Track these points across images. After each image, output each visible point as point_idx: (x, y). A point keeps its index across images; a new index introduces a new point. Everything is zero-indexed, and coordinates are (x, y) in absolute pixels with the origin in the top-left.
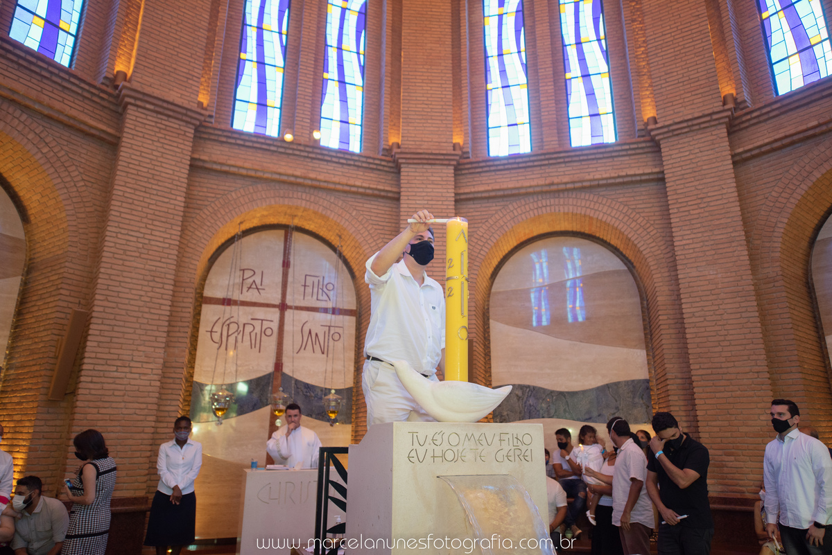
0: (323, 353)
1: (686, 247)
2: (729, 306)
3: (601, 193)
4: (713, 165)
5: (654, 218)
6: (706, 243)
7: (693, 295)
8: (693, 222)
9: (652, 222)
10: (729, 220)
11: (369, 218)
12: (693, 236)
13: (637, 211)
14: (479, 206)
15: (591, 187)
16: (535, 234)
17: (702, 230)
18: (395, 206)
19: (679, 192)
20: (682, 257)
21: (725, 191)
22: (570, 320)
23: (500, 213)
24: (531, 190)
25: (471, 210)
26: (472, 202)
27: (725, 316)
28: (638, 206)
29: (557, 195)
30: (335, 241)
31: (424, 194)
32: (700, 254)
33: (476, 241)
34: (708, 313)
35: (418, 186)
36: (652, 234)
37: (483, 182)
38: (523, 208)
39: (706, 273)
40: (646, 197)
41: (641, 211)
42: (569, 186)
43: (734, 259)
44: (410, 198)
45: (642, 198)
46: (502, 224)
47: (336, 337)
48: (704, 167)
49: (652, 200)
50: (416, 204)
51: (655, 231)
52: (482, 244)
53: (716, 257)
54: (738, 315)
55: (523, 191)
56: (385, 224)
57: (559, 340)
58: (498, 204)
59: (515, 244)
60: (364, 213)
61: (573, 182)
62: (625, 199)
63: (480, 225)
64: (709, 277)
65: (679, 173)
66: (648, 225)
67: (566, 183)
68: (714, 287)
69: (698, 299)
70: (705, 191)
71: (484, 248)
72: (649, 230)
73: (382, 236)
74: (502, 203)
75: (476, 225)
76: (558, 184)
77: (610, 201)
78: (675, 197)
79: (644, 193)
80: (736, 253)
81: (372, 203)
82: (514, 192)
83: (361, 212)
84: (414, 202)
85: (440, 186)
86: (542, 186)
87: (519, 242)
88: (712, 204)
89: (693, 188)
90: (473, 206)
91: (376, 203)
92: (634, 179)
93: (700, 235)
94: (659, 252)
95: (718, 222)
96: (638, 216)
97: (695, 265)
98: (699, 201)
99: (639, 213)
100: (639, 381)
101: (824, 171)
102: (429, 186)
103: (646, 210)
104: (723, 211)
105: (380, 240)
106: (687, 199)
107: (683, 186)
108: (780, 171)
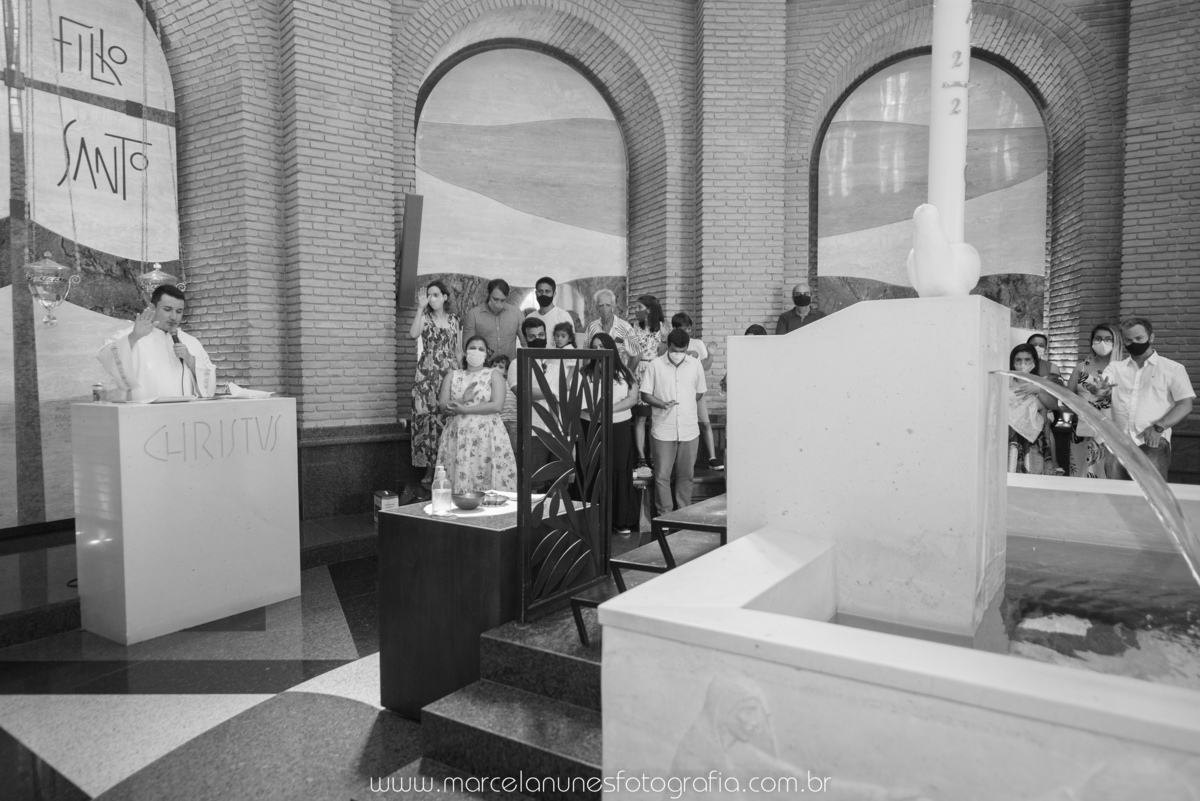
0: (115, 191)
1: (718, 103)
2: (756, 190)
5: (676, 51)
6: (742, 103)
7: (717, 170)
8: (731, 68)
9: (672, 57)
10: (771, 76)
12: (727, 89)
13: (656, 34)
17: (739, 82)
19: (719, 19)
20: (711, 116)
21: (772, 34)
27: (749, 203)
28: (657, 28)
32: (732, 116)
34: (730, 197)
36: (670, 74)
39: (735, 143)
40: (668, 16)
41: (660, 35)
43: (769, 130)
45: (664, 16)
47: (138, 161)
49: (675, 24)
51: (674, 72)
53: (749, 123)
54: (763, 203)
59: (462, 46)
62: (642, 12)
64: (738, 149)
66: (667, 60)
68: (741, 163)
69: (722, 177)
70: (750, 27)
71: (431, 43)
72: (666, 68)
78: (713, 26)
79: (666, 9)
80: (772, 123)
87: (466, 45)
88: (755, 48)
89: (736, 19)
93: (735, 89)
94: (675, 103)
95: (758, 76)
96: (656, 43)
97: (724, 129)
98: (740, 40)
99: (657, 39)
103: (667, 37)
104: (767, 62)
106: (728, 34)
107: (723, 12)
108: (830, 23)
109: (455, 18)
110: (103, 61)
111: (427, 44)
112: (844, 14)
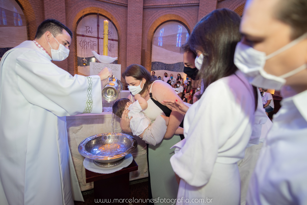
0: (110, 51)
3: (183, 9)
4: (212, 2)
5: (195, 18)
9: (194, 19)
11: (119, 12)
13: (191, 15)
14: (150, 10)
15: (180, 7)
16: (166, 20)
18: (126, 9)
22: (177, 46)
23: (155, 13)
24: (164, 6)
25: (148, 12)
26: (148, 9)
28: (192, 14)
29: (171, 8)
30: (111, 19)
31: (134, 6)
33: (149, 21)
35: (133, 3)
36: (194, 22)
37: (152, 2)
38: (162, 12)
40: (195, 11)
41: (192, 15)
42: (175, 6)
44: (130, 7)
45: (194, 11)
46: (156, 16)
47: (113, 47)
48: (210, 3)
49: (196, 12)
50: (132, 9)
51: (195, 22)
52: (150, 22)
55: (162, 6)
56: (124, 15)
57: (169, 51)
58: (155, 10)
59: (161, 23)
60: (118, 11)
62: (189, 11)
63: (150, 17)
65: (203, 4)
66: (193, 20)
67: (174, 5)
70: (208, 10)
71: (151, 24)
72: (193, 21)
73: (123, 18)
74: (157, 10)
75: (149, 17)
76: (172, 5)
77: (185, 11)
78: (201, 11)
79: (194, 9)
81: (120, 7)
82: (160, 6)
84: (131, 8)
85: (139, 3)
86: (167, 5)
87: (162, 22)
89: (205, 9)
90: (149, 10)
91: (121, 8)
92: (192, 5)
96: (191, 17)
99: (192, 16)
101: (238, 7)
102: (136, 3)
103: (194, 15)
105: (123, 20)
106: (203, 12)
107: (203, 8)
108: (228, 6)
109: (155, 19)
111: (150, 24)
112: (231, 3)
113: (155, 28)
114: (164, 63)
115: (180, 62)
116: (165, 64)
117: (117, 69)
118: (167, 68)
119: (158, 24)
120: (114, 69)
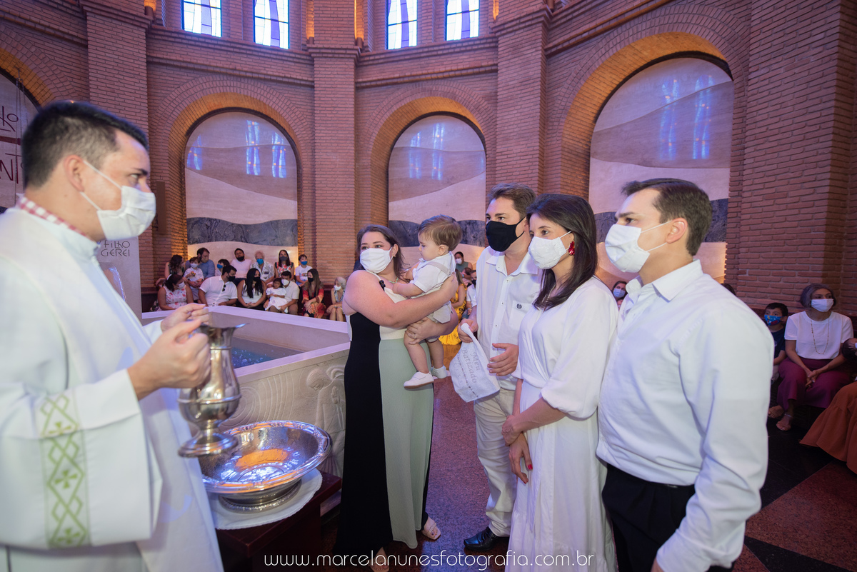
0: (11, 180)
1: (322, 138)
2: (341, 180)
3: (274, 87)
4: (344, 86)
5: (307, 114)
6: (333, 138)
7: (322, 170)
8: (328, 122)
9: (305, 116)
10: (347, 126)
11: (52, 57)
12: (326, 132)
13: (296, 106)
14: (172, 72)
15: (265, 80)
16: (224, 106)
17: (332, 128)
18: (83, 52)
19: (322, 99)
20: (319, 144)
21: (347, 106)
23: (190, 82)
24: (217, 70)
25: (164, 74)
26: (165, 67)
27: (338, 185)
28: (298, 103)
29: (239, 79)
30: (14, 73)
31: (114, 49)
32: (329, 145)
33: (169, 102)
34: (329, 182)
35: (107, 39)
36: (304, 124)
37: (177, 52)
38: (211, 83)
39: (331, 157)
40: (303, 97)
41: (299, 106)
42: (248, 74)
43: (347, 151)
44: (98, 48)
45: (301, 97)
46: (193, 93)
48: (338, 86)
50: (105, 56)
51: (306, 123)
52: (175, 106)
53: (337, 148)
54: (344, 186)
55: (211, 69)
56: (72, 68)
58: (189, 74)
59: (207, 111)
60: (46, 51)
61: (252, 73)
62: (289, 95)
63: (173, 89)
64: (332, 160)
65: (323, 86)
67: (246, 72)
68: (334, 166)
69: (324, 173)
70: (337, 103)
71: (176, 110)
72: (302, 122)
73: (69, 79)
74: (193, 75)
75: (169, 89)
76: (240, 71)
77: (278, 94)
78: (319, 102)
79: (302, 94)
80: (348, 148)
81: (55, 43)
82: (203, 68)
83: (43, 51)
84: (103, 54)
85: (131, 45)
86: (227, 68)
87: (210, 110)
88: (339, 112)
89: (330, 99)
90: (166, 71)
91: (61, 45)
92: (296, 81)
93: (330, 132)
94: (308, 138)
95: (341, 126)
96: (296, 110)
97: (325, 151)
98: (332, 109)
100: (292, 220)
101: (398, 107)
102: (119, 42)
103: (302, 107)
104: (345, 119)
105: (68, 83)
106: (326, 106)
107: (324, 96)
108: (379, 101)
109: (189, 99)
110: (4, 120)
111: (174, 111)
112: (385, 96)
113: (189, 123)
114: (228, 221)
115: (276, 219)
116: (233, 224)
117: (127, 252)
118: (241, 237)
119: (200, 114)
120: (114, 251)
